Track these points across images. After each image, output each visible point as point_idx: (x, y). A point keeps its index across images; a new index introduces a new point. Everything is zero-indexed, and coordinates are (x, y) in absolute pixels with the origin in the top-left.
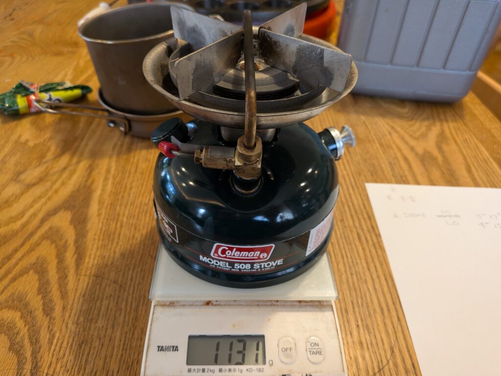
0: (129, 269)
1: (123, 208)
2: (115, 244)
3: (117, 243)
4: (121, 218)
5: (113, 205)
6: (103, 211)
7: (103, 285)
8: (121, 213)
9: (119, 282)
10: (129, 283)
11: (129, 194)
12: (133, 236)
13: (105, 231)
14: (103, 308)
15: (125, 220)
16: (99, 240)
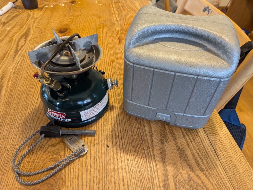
0: (16, 114)
1: (15, 92)
2: (11, 106)
3: (12, 105)
4: (14, 96)
5: (11, 92)
6: (7, 94)
7: (6, 121)
8: (14, 94)
9: (12, 119)
10: (16, 119)
11: (18, 87)
12: (19, 102)
13: (7, 101)
14: (5, 128)
15: (16, 97)
16: (5, 105)
